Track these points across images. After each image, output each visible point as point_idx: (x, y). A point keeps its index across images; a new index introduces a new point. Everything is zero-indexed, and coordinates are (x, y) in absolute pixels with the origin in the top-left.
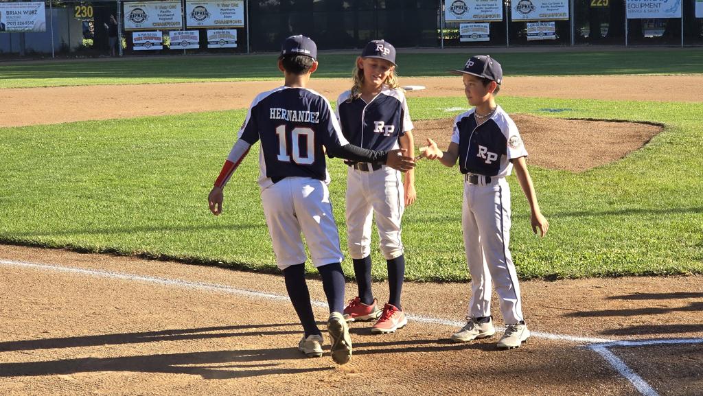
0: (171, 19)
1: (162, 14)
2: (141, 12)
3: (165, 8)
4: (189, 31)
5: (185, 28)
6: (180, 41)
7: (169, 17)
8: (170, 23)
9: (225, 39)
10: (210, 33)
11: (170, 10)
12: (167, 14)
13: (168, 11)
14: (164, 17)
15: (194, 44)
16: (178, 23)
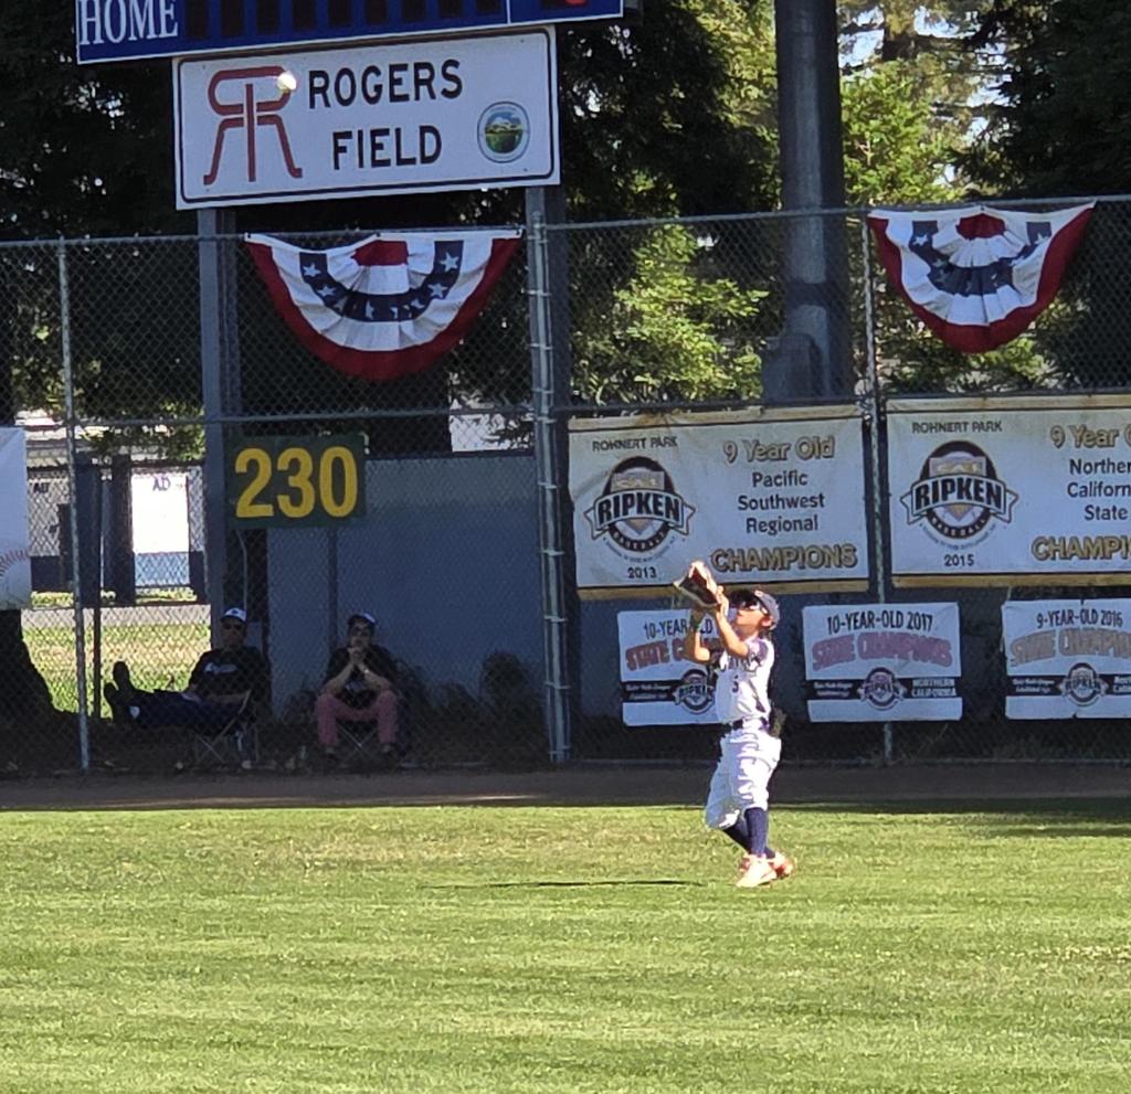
0: (810, 524)
1: (762, 492)
2: (654, 481)
3: (776, 453)
4: (905, 608)
5: (884, 585)
6: (857, 669)
7: (799, 513)
8: (801, 556)
9: (1101, 664)
10: (1018, 620)
11: (802, 467)
12: (785, 491)
13: (792, 477)
14: (771, 515)
15: (931, 688)
16: (844, 554)
